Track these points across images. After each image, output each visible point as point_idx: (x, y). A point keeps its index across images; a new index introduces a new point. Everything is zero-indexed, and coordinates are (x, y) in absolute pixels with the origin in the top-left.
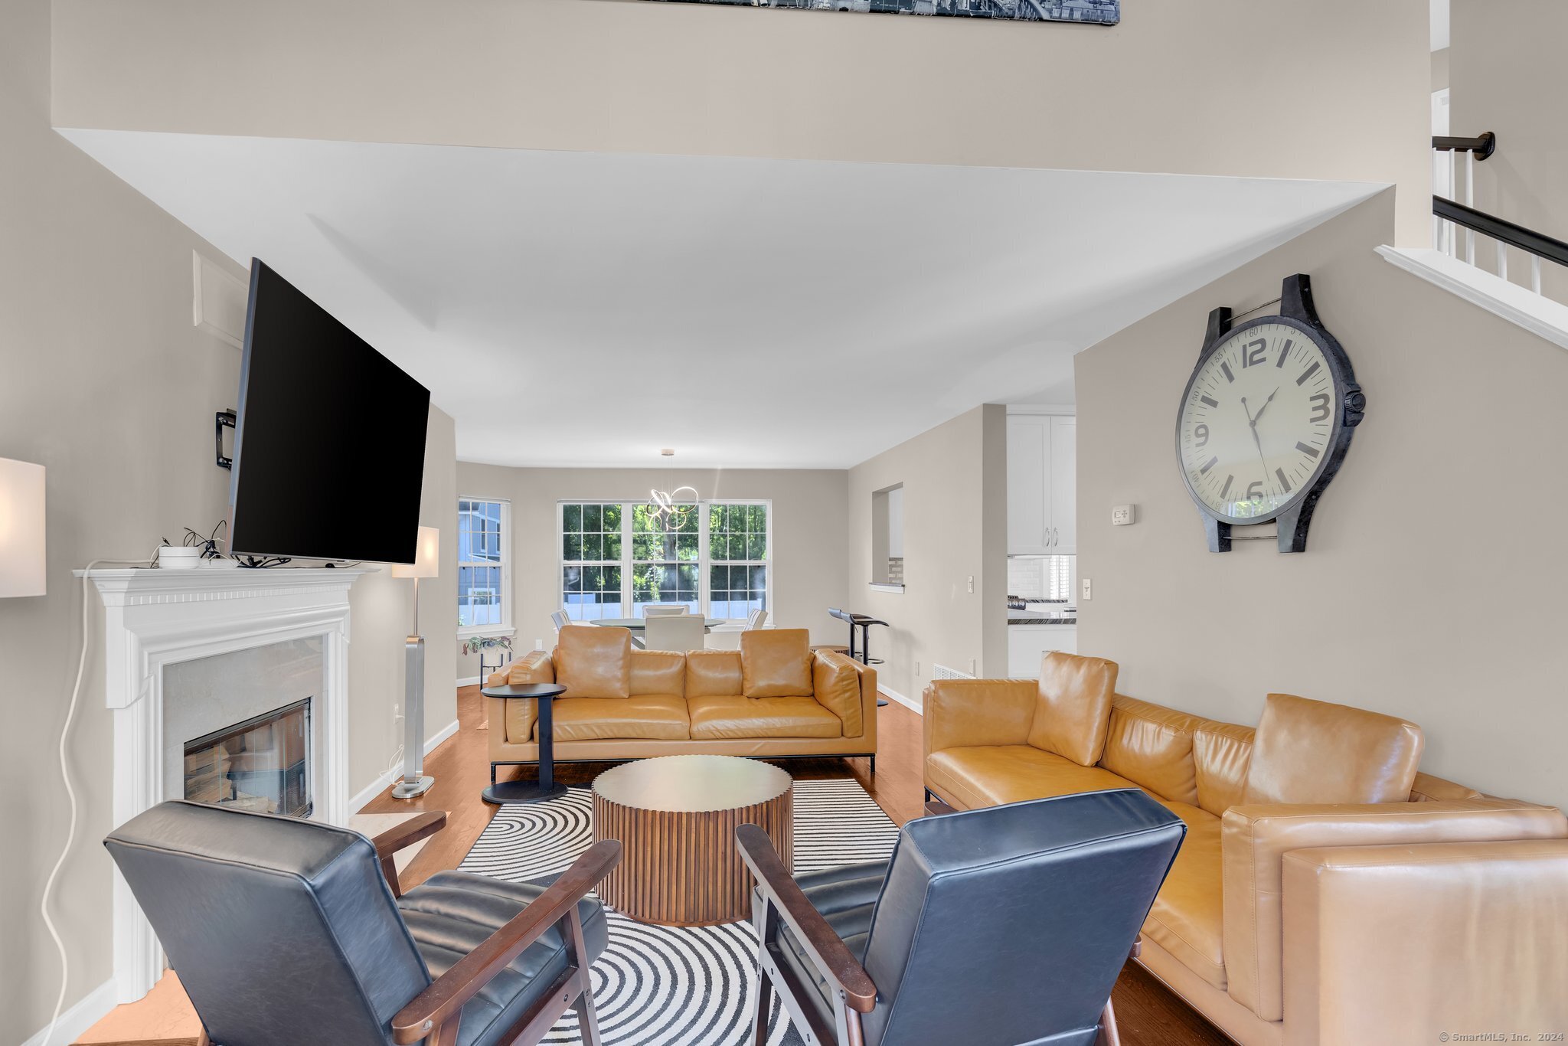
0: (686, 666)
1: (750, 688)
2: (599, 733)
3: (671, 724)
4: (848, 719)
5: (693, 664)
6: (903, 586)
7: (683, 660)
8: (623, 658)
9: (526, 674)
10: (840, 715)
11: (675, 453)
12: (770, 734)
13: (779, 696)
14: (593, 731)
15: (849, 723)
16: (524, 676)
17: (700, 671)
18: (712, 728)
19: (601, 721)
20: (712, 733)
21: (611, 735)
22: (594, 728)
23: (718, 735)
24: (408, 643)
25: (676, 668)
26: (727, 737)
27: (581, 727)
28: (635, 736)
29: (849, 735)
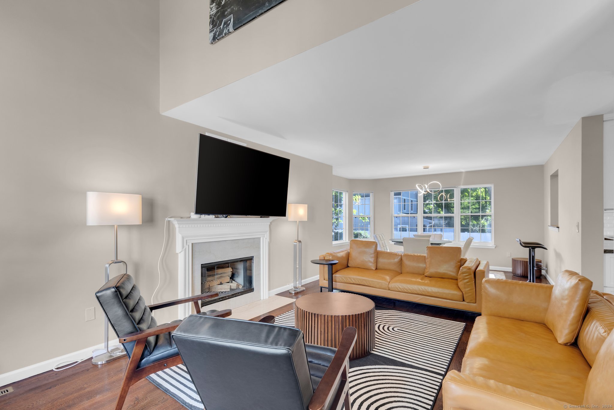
0: (401, 259)
1: (427, 272)
2: (354, 281)
3: (381, 282)
4: (466, 293)
5: (404, 259)
6: (558, 227)
7: (400, 257)
8: (374, 253)
9: (330, 256)
10: (462, 291)
11: (429, 167)
12: (424, 294)
13: (441, 278)
14: (352, 281)
15: (467, 295)
16: (329, 257)
17: (406, 262)
18: (397, 287)
19: (355, 277)
20: (397, 289)
21: (358, 283)
22: (352, 280)
23: (400, 290)
24: (295, 242)
25: (397, 260)
26: (404, 292)
27: (348, 278)
28: (367, 285)
29: (467, 301)
